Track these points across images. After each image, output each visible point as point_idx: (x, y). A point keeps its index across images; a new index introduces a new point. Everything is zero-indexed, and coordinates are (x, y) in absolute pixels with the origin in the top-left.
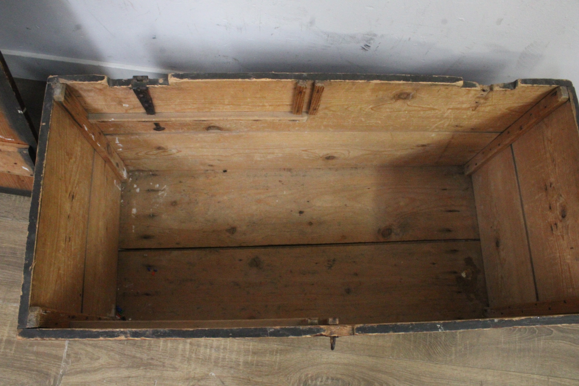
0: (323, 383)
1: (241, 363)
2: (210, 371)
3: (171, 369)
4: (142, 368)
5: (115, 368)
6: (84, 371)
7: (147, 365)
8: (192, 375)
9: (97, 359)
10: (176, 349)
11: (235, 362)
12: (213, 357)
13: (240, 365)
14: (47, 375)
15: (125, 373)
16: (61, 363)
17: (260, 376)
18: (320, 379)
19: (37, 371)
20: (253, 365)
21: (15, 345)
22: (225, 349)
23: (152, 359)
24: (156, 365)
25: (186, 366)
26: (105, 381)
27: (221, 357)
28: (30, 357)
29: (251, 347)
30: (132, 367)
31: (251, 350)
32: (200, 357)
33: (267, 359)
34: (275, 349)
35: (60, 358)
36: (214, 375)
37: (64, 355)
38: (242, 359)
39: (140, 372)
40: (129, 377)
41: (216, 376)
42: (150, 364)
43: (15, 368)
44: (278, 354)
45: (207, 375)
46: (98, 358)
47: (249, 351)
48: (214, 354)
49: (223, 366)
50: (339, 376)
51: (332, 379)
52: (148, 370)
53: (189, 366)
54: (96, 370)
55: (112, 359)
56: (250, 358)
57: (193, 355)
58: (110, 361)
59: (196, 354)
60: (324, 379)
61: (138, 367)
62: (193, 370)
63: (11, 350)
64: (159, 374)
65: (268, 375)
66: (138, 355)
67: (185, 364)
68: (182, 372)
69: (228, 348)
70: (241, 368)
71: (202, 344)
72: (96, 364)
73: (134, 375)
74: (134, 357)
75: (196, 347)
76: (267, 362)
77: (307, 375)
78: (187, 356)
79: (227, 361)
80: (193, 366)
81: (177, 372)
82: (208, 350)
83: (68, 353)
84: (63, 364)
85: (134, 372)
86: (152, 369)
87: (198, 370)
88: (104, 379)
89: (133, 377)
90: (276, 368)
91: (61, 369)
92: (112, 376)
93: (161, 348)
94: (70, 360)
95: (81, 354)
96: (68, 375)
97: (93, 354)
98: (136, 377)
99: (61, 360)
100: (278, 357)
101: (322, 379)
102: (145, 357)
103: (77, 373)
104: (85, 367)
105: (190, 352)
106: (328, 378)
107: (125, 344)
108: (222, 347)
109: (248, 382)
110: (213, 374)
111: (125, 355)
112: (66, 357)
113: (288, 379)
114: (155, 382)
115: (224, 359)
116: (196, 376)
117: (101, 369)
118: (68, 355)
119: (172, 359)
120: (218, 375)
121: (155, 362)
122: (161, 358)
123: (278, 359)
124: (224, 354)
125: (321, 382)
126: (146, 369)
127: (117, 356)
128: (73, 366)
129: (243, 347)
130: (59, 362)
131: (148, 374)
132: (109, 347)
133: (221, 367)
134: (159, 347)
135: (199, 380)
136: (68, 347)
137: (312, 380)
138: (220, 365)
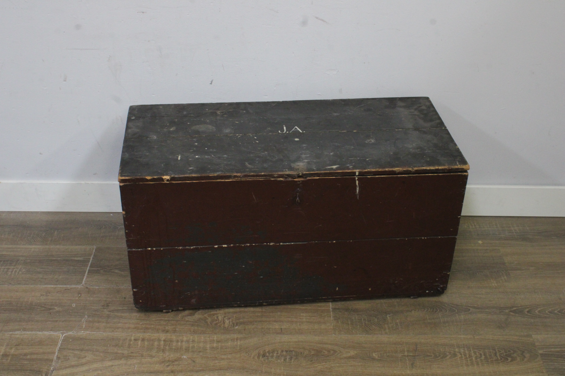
0: (279, 354)
1: (208, 349)
2: (182, 355)
3: (149, 357)
4: (123, 359)
5: (100, 361)
6: (73, 366)
7: (128, 357)
8: (167, 359)
9: (83, 358)
10: (153, 345)
11: (203, 348)
12: (184, 347)
13: (207, 349)
14: (39, 372)
15: (110, 363)
16: (52, 363)
17: (225, 355)
18: (276, 352)
19: (30, 370)
20: (218, 348)
21: (10, 356)
22: (193, 341)
23: (132, 353)
24: (135, 356)
25: (161, 354)
26: (91, 370)
27: (190, 346)
28: (24, 363)
29: (215, 338)
30: (115, 359)
31: (215, 340)
32: (173, 348)
33: (230, 344)
34: (236, 338)
35: (52, 360)
36: (186, 357)
37: (55, 358)
38: (208, 346)
39: (123, 361)
40: (112, 366)
41: (187, 358)
42: (131, 356)
43: (11, 370)
44: (239, 341)
45: (180, 358)
46: (85, 357)
47: (214, 341)
48: (185, 345)
49: (193, 352)
50: (292, 349)
51: (286, 351)
52: (129, 360)
53: (164, 354)
54: (82, 365)
55: (97, 356)
56: (215, 345)
57: (167, 348)
58: (95, 357)
59: (169, 346)
60: (279, 352)
61: (120, 359)
62: (167, 356)
63: (7, 360)
64: (138, 361)
65: (232, 353)
66: (119, 352)
67: (161, 353)
68: (158, 358)
69: (196, 340)
70: (208, 351)
71: (174, 340)
72: (84, 361)
73: (117, 364)
74: (116, 353)
75: (169, 342)
76: (230, 346)
77: (265, 350)
78: (162, 348)
79: (196, 348)
80: (167, 354)
81: (154, 359)
82: (179, 343)
83: (58, 356)
84: (54, 364)
85: (117, 362)
86: (132, 359)
87: (172, 356)
88: (90, 369)
89: (115, 365)
90: (238, 349)
91: (52, 367)
92: (97, 366)
93: (139, 346)
94: (60, 361)
95: (69, 356)
96: (58, 370)
97: (80, 355)
98: (118, 365)
99: (52, 361)
100: (239, 342)
101: (278, 351)
102: (126, 352)
103: (66, 368)
104: (73, 363)
105: (164, 345)
106: (282, 351)
107: (109, 346)
108: (191, 340)
109: (215, 359)
110: (185, 357)
111: (108, 352)
112: (56, 359)
113: (249, 354)
114: (135, 366)
115: (193, 347)
116: (170, 359)
117: (87, 363)
118: (58, 358)
119: (149, 351)
120: (189, 357)
121: (134, 355)
122: (139, 352)
123: (239, 343)
124: (193, 345)
125: (277, 353)
126: (127, 359)
127: (101, 354)
128: (63, 364)
129: (208, 339)
130: (49, 363)
131: (129, 362)
132: (94, 350)
133: (191, 352)
134: (138, 345)
135: (173, 362)
136: (58, 353)
137: (269, 353)
138: (190, 351)
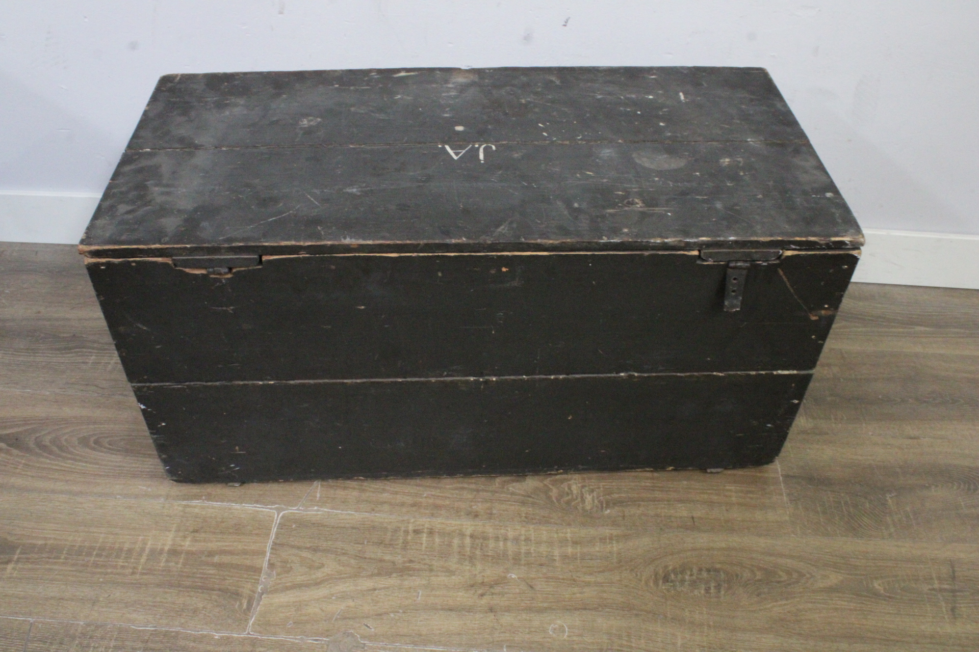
0: (694, 577)
1: (557, 558)
2: (507, 570)
3: (444, 574)
4: (394, 575)
5: (350, 577)
6: (299, 586)
7: (404, 571)
8: (479, 579)
9: (319, 568)
10: (450, 545)
11: (547, 556)
12: (510, 553)
13: (555, 560)
14: (236, 595)
15: (368, 584)
16: (260, 576)
17: (591, 574)
18: (689, 573)
19: (220, 590)
20: (576, 559)
21: (183, 556)
22: (527, 540)
23: (411, 561)
24: (418, 570)
25: (468, 568)
26: (333, 598)
27: (523, 551)
28: (208, 572)
29: (569, 535)
30: (379, 574)
31: (569, 539)
32: (490, 554)
33: (597, 549)
34: (608, 535)
35: (258, 570)
36: (516, 577)
37: (265, 565)
38: (556, 552)
39: (393, 581)
40: (375, 590)
41: (519, 578)
42: (408, 569)
43: (183, 588)
44: (614, 542)
45: (505, 577)
46: (322, 565)
47: (568, 540)
48: (511, 548)
49: (528, 564)
50: (718, 566)
51: (708, 571)
52: (405, 577)
53: (472, 566)
54: (317, 584)
55: (343, 566)
56: (570, 550)
57: (478, 552)
58: (341, 568)
59: (481, 549)
60: (695, 571)
61: (389, 574)
62: (480, 573)
63: (177, 563)
64: (424, 582)
65: (603, 572)
66: (387, 557)
67: (466, 566)
68: (462, 576)
69: (533, 539)
70: (557, 564)
71: (490, 535)
72: (319, 574)
73: (383, 586)
74: (381, 561)
75: (481, 541)
76: (598, 554)
77: (666, 567)
78: (469, 553)
79: (535, 557)
80: (479, 567)
81: (453, 577)
82: (501, 544)
83: (272, 562)
84: (263, 578)
85: (383, 582)
86: (411, 576)
87: (488, 572)
88: (332, 595)
89: (380, 589)
90: (615, 560)
91: (261, 585)
92: (345, 589)
93: (424, 546)
94: (274, 572)
95: (292, 562)
96: (271, 592)
97: (313, 561)
98: (384, 588)
99: (260, 572)
100: (614, 545)
101: (691, 571)
102: (399, 559)
103: (287, 589)
104: (299, 579)
105: (472, 547)
106: (700, 570)
107: (365, 543)
108: (523, 538)
109: (574, 584)
110: (514, 576)
111: (365, 558)
112: (268, 568)
113: (637, 575)
114: (419, 593)
115: (528, 553)
116: (486, 580)
117: (327, 580)
118: (271, 565)
119: (444, 559)
120: (522, 576)
121: (417, 566)
122: (424, 559)
123: (615, 549)
124: (528, 548)
125: (691, 575)
126: (402, 576)
127: (353, 561)
128: (280, 579)
129: (556, 536)
130: (254, 575)
131: (406, 583)
132: (339, 550)
133: (525, 565)
134: (422, 544)
135: (491, 587)
136: (271, 553)
137: (676, 574)
138: (523, 562)
